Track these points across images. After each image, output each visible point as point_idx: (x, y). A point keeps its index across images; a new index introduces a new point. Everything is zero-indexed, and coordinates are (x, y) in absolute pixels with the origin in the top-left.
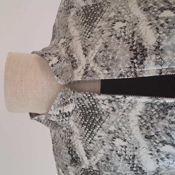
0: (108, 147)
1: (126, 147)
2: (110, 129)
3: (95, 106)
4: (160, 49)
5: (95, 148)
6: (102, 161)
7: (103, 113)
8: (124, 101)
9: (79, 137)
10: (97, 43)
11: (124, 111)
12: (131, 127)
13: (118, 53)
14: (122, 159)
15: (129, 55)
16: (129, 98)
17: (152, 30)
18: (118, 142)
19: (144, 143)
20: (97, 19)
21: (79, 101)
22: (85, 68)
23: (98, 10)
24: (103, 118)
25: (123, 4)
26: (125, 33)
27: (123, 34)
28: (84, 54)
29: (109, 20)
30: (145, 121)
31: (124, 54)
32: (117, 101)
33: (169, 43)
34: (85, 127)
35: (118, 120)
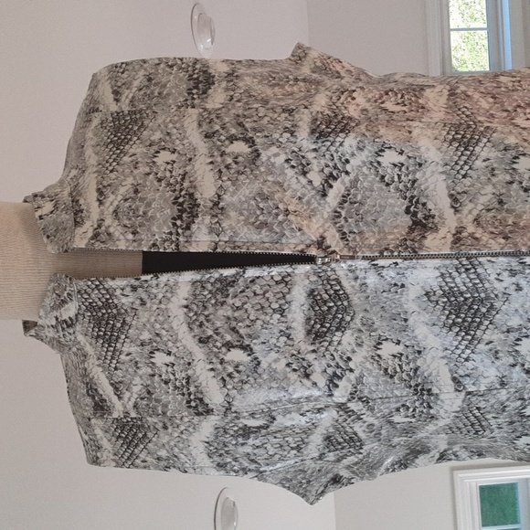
0: (146, 370)
1: (174, 365)
2: (141, 338)
3: (111, 301)
4: (220, 206)
5: (125, 376)
6: (142, 399)
7: (126, 310)
8: (157, 285)
9: (97, 363)
10: (123, 184)
11: (160, 302)
12: (175, 327)
13: (153, 206)
14: (171, 388)
15: (170, 211)
16: (164, 278)
17: (212, 173)
18: (160, 358)
19: (199, 353)
20: (130, 140)
21: (82, 295)
22: (96, 226)
23: (136, 122)
24: (128, 319)
25: (176, 118)
26: (171, 172)
27: (168, 174)
28: (98, 200)
29: (150, 145)
30: (196, 314)
31: (162, 208)
32: (146, 285)
33: (235, 199)
34: (101, 341)
35: (152, 320)
